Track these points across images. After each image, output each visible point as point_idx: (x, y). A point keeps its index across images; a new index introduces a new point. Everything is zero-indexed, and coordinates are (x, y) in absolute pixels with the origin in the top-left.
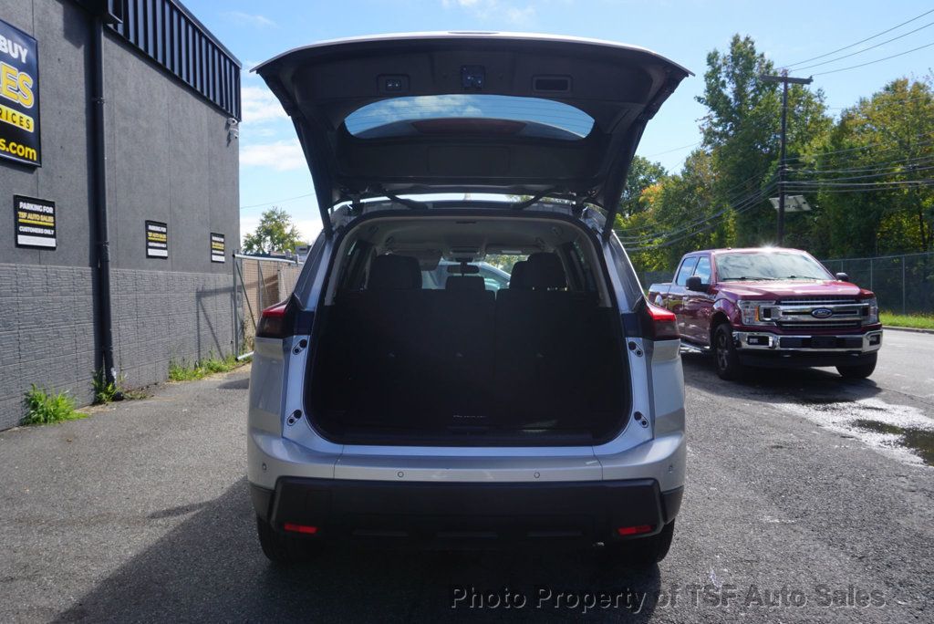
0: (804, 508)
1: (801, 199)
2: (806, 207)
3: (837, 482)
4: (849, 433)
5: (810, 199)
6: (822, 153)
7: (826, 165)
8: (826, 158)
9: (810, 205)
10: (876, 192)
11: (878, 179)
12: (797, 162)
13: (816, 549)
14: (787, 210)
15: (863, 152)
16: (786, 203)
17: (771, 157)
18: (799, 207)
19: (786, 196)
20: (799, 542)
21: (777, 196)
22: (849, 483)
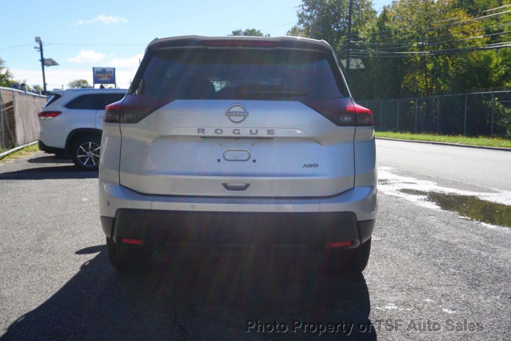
0: (384, 233)
1: (359, 61)
2: (362, 66)
3: (398, 219)
4: (399, 196)
5: (365, 61)
6: (371, 32)
7: (374, 40)
8: (374, 35)
9: (365, 65)
10: (402, 58)
11: (404, 50)
12: (357, 37)
13: (395, 252)
14: (351, 67)
15: (396, 32)
16: (351, 63)
17: (340, 34)
18: (358, 66)
19: (350, 59)
20: (385, 248)
21: (345, 58)
22: (405, 220)
